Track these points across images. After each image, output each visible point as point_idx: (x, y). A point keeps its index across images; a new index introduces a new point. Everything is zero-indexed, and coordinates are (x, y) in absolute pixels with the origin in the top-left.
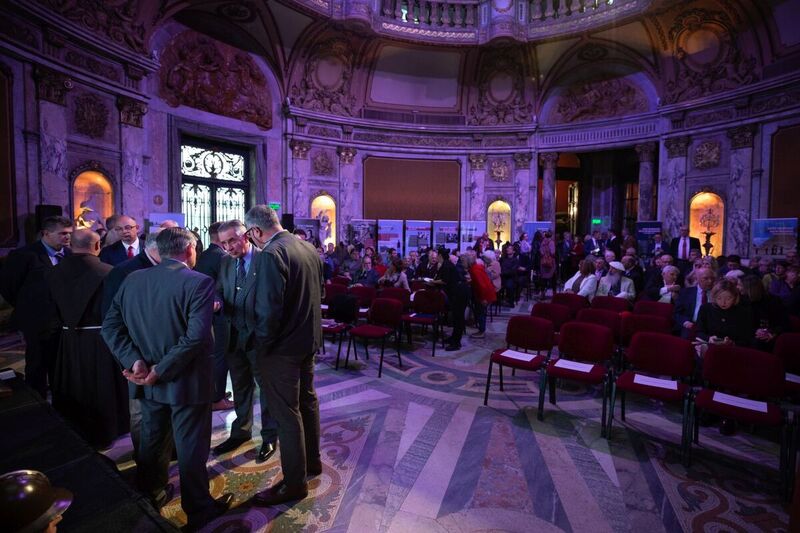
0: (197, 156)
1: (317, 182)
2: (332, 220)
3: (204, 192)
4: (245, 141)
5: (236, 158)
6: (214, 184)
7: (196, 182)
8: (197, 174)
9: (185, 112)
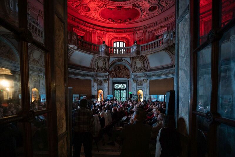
0: (117, 85)
1: (139, 87)
2: (142, 95)
3: (119, 91)
4: (124, 81)
5: (124, 85)
6: (120, 89)
7: (117, 89)
8: (118, 88)
9: (114, 79)
